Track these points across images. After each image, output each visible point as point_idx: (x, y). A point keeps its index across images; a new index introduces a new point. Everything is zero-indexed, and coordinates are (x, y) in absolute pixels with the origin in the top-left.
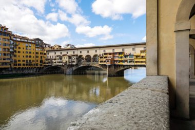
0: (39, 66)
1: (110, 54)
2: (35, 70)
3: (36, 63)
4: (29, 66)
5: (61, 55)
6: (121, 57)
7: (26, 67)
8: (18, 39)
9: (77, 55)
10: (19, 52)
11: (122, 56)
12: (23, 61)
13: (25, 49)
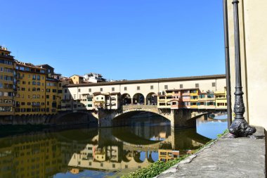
0: (51, 112)
1: (176, 91)
2: (44, 119)
3: (47, 106)
4: (36, 113)
5: (91, 94)
6: (194, 97)
7: (33, 113)
8: (22, 69)
9: (119, 94)
10: (23, 89)
11: (196, 94)
12: (29, 104)
13: (31, 84)
